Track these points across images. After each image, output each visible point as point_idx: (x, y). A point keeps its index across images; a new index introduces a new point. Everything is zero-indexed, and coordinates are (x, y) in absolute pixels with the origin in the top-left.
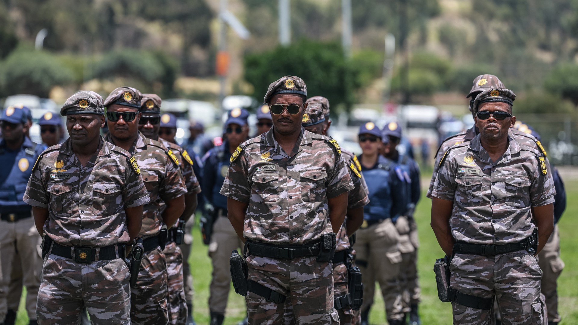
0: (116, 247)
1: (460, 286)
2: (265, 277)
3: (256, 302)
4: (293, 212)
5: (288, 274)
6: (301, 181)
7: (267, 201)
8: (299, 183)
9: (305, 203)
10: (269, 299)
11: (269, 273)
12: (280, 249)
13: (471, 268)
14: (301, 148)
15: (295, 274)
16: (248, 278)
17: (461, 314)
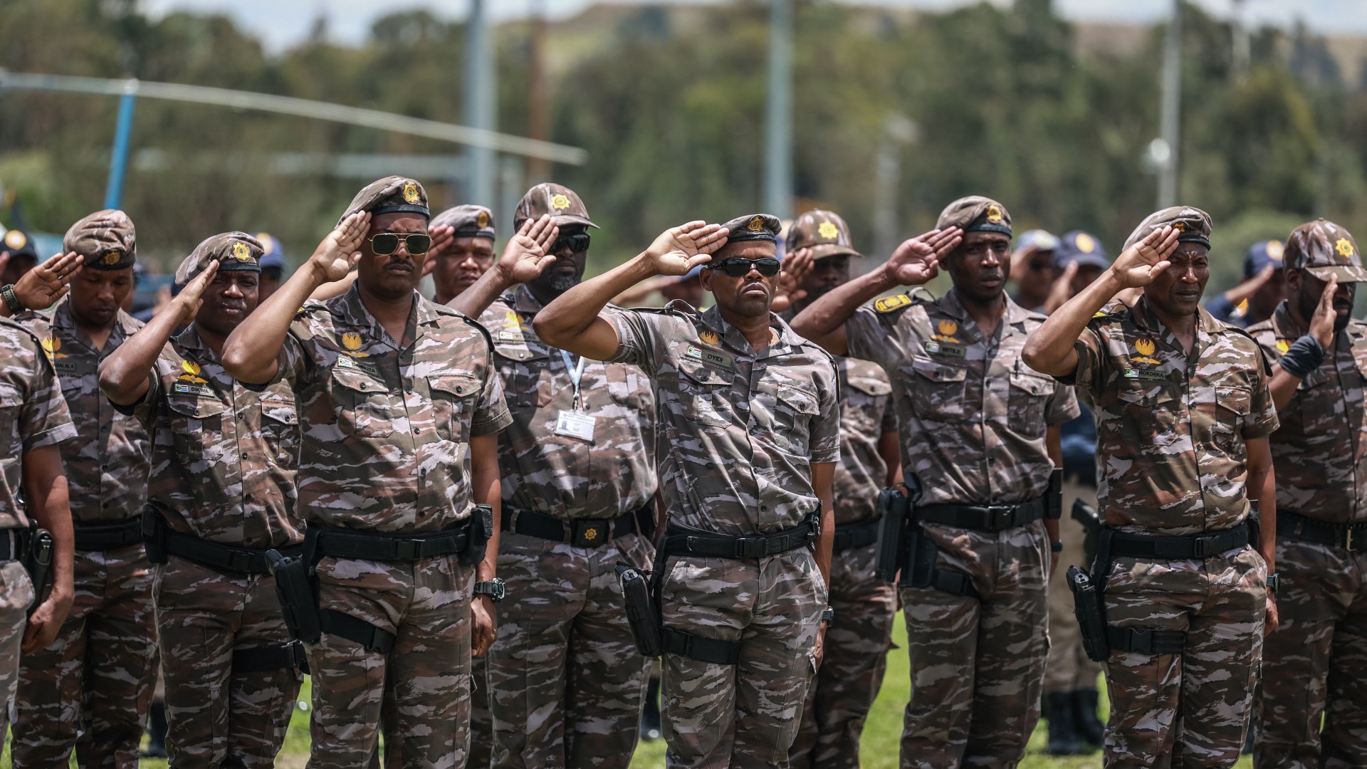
0: (12, 535)
1: (691, 624)
2: (363, 601)
3: (343, 655)
4: (424, 459)
5: (410, 594)
6: (433, 398)
7: (369, 435)
8: (429, 400)
9: (444, 442)
10: (370, 647)
11: (371, 591)
12: (397, 543)
13: (716, 586)
14: (419, 329)
15: (423, 592)
16: (322, 605)
17: (697, 678)
